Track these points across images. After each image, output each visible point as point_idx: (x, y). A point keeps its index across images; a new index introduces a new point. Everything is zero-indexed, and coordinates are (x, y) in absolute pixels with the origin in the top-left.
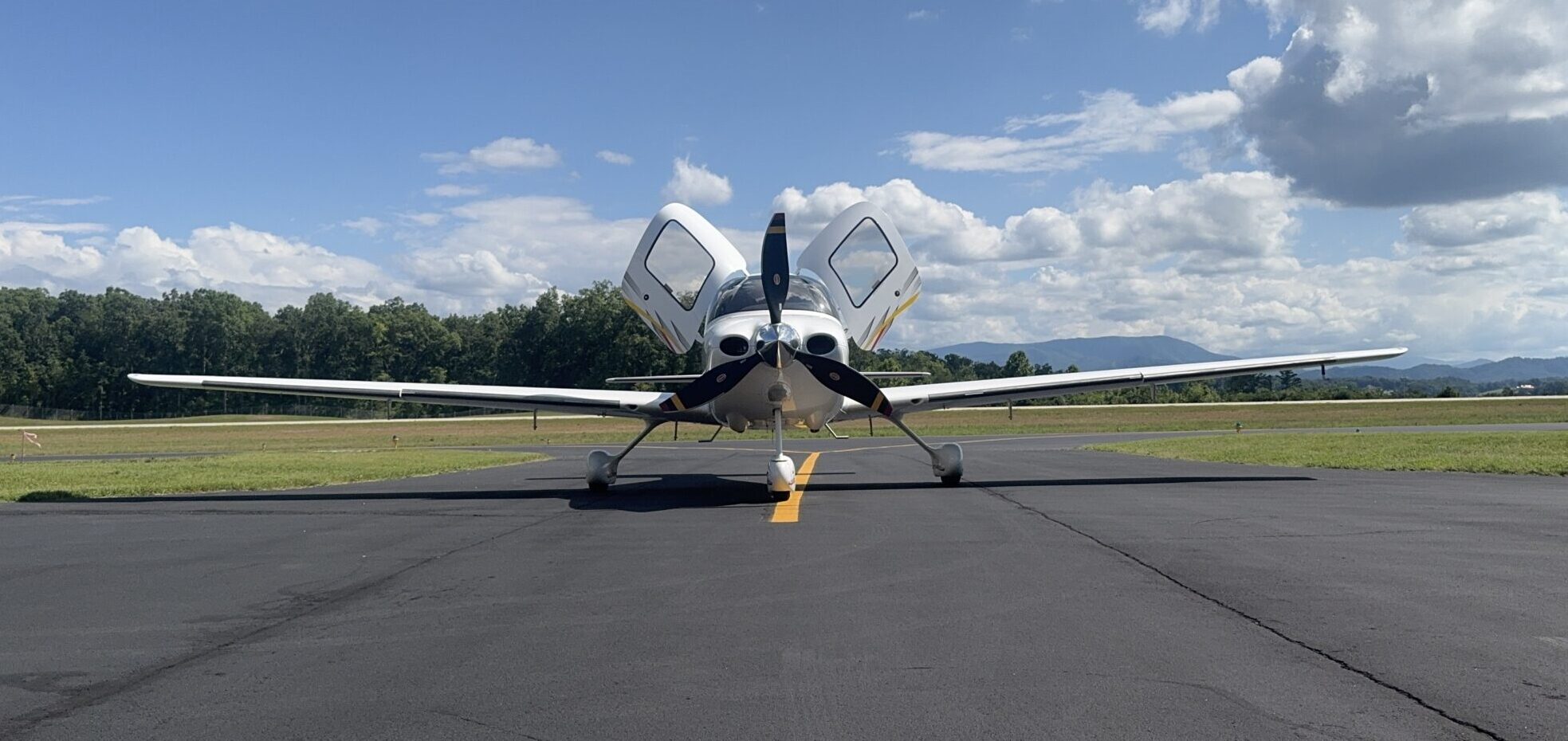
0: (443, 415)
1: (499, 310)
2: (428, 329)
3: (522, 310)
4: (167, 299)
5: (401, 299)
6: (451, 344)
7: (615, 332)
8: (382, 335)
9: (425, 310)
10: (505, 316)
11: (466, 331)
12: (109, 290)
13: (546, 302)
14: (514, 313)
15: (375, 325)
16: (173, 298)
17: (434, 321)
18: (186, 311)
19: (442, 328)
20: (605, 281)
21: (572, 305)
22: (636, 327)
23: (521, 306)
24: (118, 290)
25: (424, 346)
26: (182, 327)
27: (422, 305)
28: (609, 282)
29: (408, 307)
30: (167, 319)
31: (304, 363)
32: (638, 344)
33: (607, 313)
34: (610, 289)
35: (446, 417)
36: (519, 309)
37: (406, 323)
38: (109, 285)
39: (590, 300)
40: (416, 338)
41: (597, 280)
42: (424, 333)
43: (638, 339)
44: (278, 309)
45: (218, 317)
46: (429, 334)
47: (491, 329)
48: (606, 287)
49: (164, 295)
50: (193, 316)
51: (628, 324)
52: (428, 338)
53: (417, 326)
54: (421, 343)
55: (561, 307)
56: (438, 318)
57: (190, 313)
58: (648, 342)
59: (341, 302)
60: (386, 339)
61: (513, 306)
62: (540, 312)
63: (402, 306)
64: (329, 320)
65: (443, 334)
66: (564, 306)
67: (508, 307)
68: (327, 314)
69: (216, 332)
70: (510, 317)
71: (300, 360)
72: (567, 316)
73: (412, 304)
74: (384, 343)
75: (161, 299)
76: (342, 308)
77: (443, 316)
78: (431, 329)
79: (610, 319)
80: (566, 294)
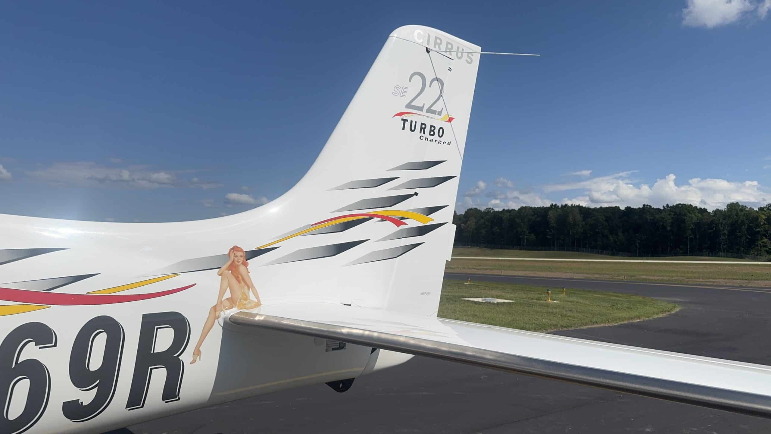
4: (665, 208)
8: (763, 221)
12: (644, 205)
15: (760, 216)
16: (667, 208)
18: (671, 213)
24: (647, 205)
26: (669, 219)
30: (663, 216)
31: (725, 234)
38: (644, 204)
44: (712, 210)
45: (685, 215)
49: (663, 207)
50: (674, 215)
57: (673, 213)
59: (742, 206)
60: (766, 222)
64: (737, 215)
68: (735, 211)
69: (684, 221)
71: (722, 233)
74: (765, 224)
75: (662, 208)
76: (743, 208)
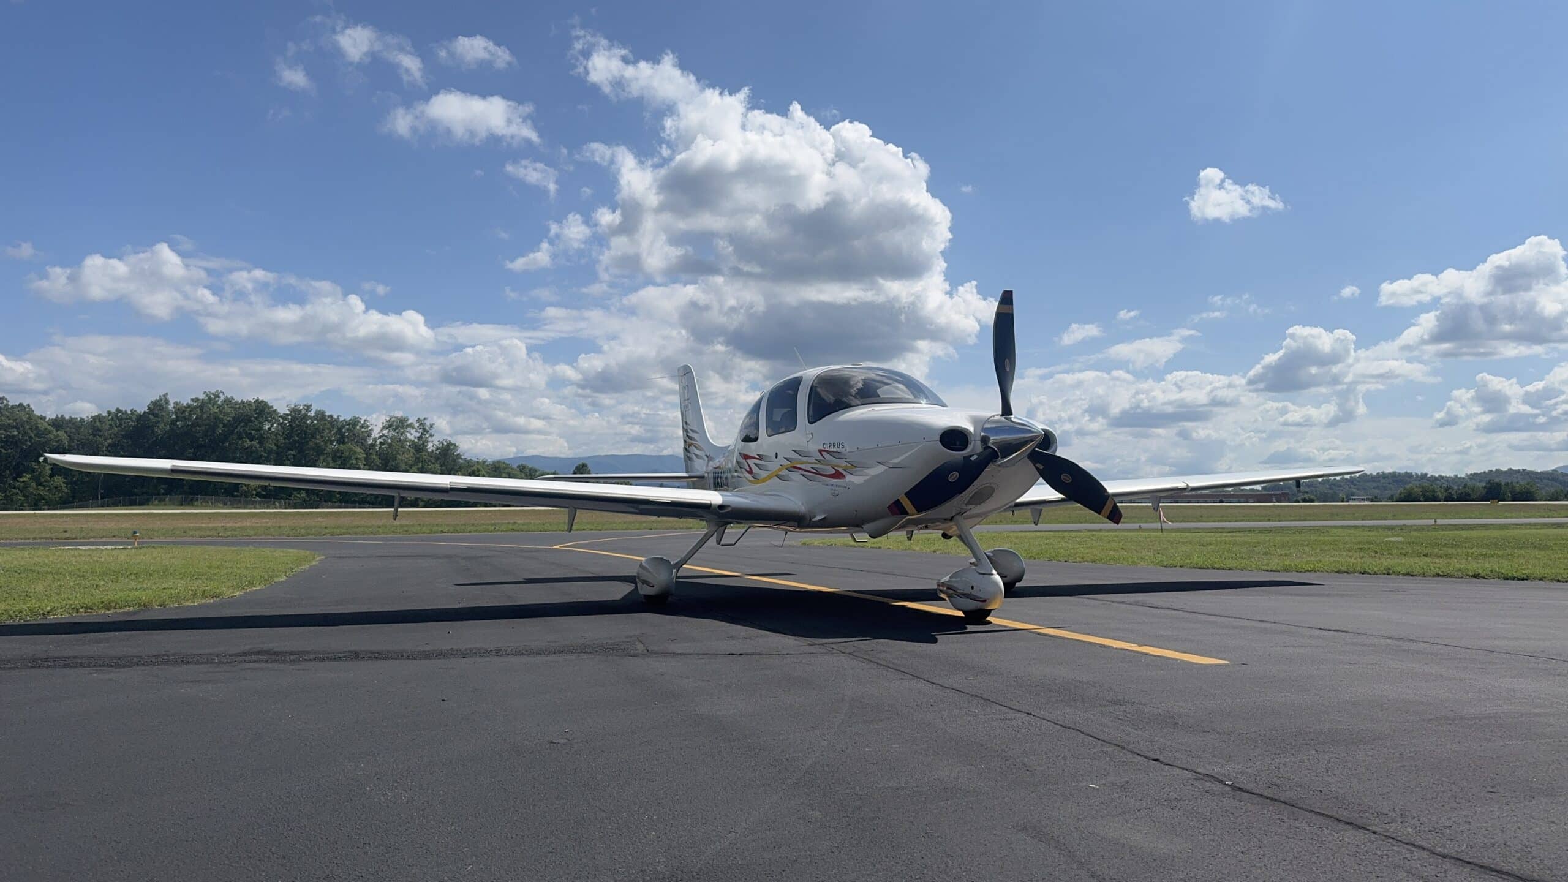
0: (46, 507)
1: (109, 413)
3: (132, 414)
5: (6, 399)
6: (57, 442)
7: (225, 437)
9: (31, 410)
10: (115, 419)
11: (74, 430)
13: (158, 407)
14: (124, 416)
17: (40, 421)
19: (49, 427)
20: (217, 391)
21: (183, 412)
22: (246, 433)
23: (131, 411)
25: (29, 443)
27: (28, 405)
28: (221, 392)
29: (13, 407)
32: (247, 448)
33: (217, 418)
34: (222, 397)
35: (48, 509)
36: (129, 412)
37: (11, 421)
39: (199, 408)
40: (20, 437)
41: (207, 391)
42: (29, 431)
43: (247, 443)
46: (35, 432)
48: (219, 397)
51: (239, 429)
52: (33, 435)
53: (22, 426)
54: (26, 440)
55: (173, 413)
56: (45, 418)
58: (258, 446)
61: (124, 410)
62: (150, 416)
63: (7, 405)
65: (50, 432)
66: (176, 413)
67: (118, 410)
70: (120, 419)
72: (178, 421)
73: (17, 404)
77: (50, 415)
79: (221, 425)
80: (178, 401)
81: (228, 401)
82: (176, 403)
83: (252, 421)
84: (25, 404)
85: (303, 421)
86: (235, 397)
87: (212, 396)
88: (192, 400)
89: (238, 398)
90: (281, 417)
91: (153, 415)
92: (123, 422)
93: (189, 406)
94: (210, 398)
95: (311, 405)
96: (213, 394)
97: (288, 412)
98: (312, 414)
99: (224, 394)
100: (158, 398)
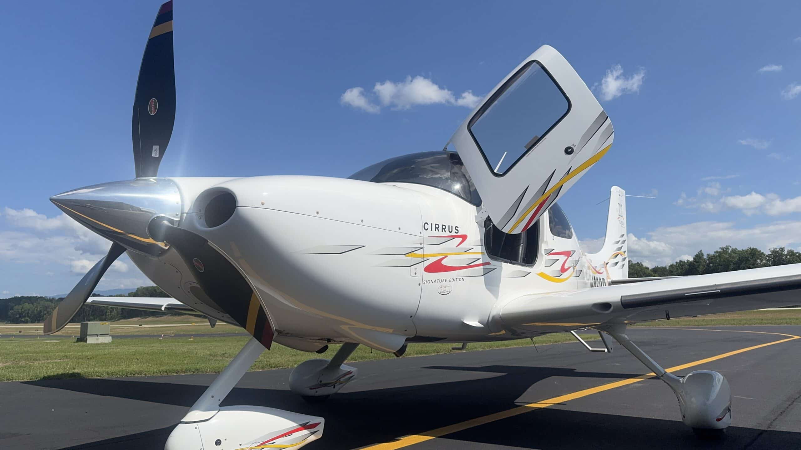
1: (677, 263)
2: (644, 273)
5: (631, 261)
9: (642, 265)
10: (680, 265)
17: (646, 270)
20: (727, 246)
23: (687, 261)
27: (641, 263)
28: (729, 246)
29: (635, 264)
34: (730, 249)
36: (686, 262)
39: (719, 256)
47: (672, 272)
48: (729, 249)
55: (707, 260)
61: (683, 261)
62: (695, 263)
63: (632, 264)
66: (708, 259)
67: (681, 261)
70: (682, 266)
72: (710, 264)
73: (636, 263)
77: (652, 266)
78: (645, 273)
79: (732, 264)
80: (709, 254)
81: (734, 251)
82: (708, 255)
83: (749, 261)
84: (639, 263)
85: (781, 257)
86: (737, 248)
87: (725, 249)
88: (715, 252)
89: (740, 249)
90: (767, 256)
91: (696, 262)
92: (683, 267)
93: (714, 256)
94: (723, 250)
95: (784, 248)
96: (725, 248)
97: (770, 253)
98: (785, 252)
99: (731, 247)
100: (697, 253)
